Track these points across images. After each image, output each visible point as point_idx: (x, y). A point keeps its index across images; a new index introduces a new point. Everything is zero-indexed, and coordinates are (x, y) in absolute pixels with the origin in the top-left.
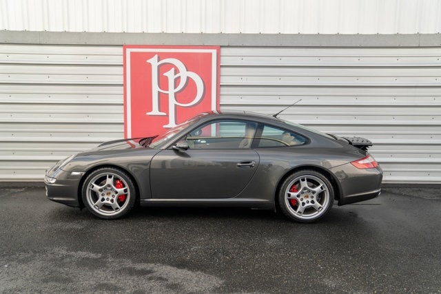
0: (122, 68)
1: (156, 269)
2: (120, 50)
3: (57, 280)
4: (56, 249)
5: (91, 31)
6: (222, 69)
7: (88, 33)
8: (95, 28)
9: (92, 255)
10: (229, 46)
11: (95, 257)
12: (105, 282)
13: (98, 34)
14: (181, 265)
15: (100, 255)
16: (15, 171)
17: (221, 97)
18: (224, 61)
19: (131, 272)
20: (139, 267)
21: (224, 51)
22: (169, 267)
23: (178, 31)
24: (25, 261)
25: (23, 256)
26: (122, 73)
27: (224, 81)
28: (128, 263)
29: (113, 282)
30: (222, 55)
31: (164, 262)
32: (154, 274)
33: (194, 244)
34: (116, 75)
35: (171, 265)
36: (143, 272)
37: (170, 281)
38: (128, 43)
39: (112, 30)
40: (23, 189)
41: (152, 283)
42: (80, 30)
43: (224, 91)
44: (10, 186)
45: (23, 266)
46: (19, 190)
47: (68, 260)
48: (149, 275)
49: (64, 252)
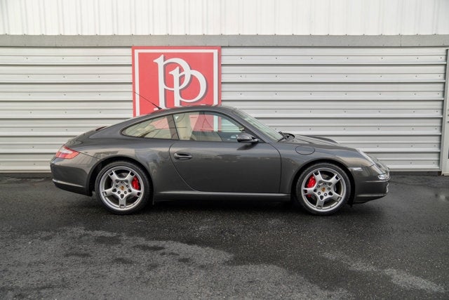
0: (131, 68)
1: (167, 246)
2: (129, 51)
3: (77, 254)
4: (74, 229)
5: (102, 34)
6: (223, 68)
7: (100, 36)
8: (106, 31)
9: (108, 234)
10: (229, 47)
11: (111, 236)
12: (121, 256)
13: (109, 36)
14: (191, 242)
15: (115, 234)
16: (34, 163)
17: (223, 93)
18: (225, 60)
19: (145, 248)
20: (152, 244)
21: (224, 51)
22: (180, 244)
23: (182, 33)
24: (47, 239)
25: (44, 234)
26: (131, 72)
27: (224, 79)
28: (142, 241)
29: (128, 256)
30: (223, 54)
31: (175, 240)
32: (166, 250)
33: (202, 224)
34: (125, 75)
35: (182, 242)
36: (156, 249)
37: (181, 256)
38: (136, 45)
39: (121, 33)
40: (43, 179)
41: (165, 257)
42: (92, 33)
43: (224, 87)
44: (31, 176)
45: (45, 242)
46: (39, 180)
47: (86, 237)
48: (162, 251)
49: (83, 232)
